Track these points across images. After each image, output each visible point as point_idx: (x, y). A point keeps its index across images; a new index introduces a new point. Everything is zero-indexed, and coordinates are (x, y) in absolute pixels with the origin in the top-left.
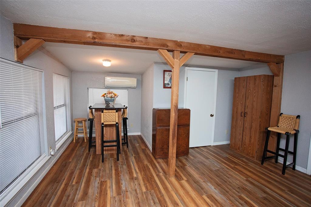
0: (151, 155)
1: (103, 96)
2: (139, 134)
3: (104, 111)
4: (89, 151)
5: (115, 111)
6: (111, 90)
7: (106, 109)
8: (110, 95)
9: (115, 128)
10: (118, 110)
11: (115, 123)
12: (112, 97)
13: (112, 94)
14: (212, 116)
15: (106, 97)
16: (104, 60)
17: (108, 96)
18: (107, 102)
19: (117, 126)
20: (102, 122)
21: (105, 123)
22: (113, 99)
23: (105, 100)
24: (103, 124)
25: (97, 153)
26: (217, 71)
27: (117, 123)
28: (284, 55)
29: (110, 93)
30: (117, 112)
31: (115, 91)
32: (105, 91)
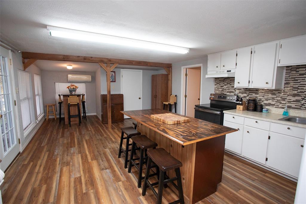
0: (101, 123)
1: (68, 88)
2: (95, 114)
3: (70, 96)
4: (60, 123)
5: (77, 96)
6: (73, 84)
7: (70, 95)
8: (73, 87)
9: (77, 107)
10: (79, 96)
11: (77, 103)
12: (74, 88)
13: (74, 86)
14: (140, 98)
15: (70, 88)
16: (68, 65)
17: (71, 88)
18: (71, 91)
19: (78, 105)
20: (69, 103)
21: (70, 104)
22: (75, 90)
23: (69, 90)
24: (69, 104)
25: (66, 124)
26: (142, 71)
27: (78, 103)
28: (171, 63)
29: (72, 86)
30: (78, 96)
31: (76, 85)
32: (69, 84)
